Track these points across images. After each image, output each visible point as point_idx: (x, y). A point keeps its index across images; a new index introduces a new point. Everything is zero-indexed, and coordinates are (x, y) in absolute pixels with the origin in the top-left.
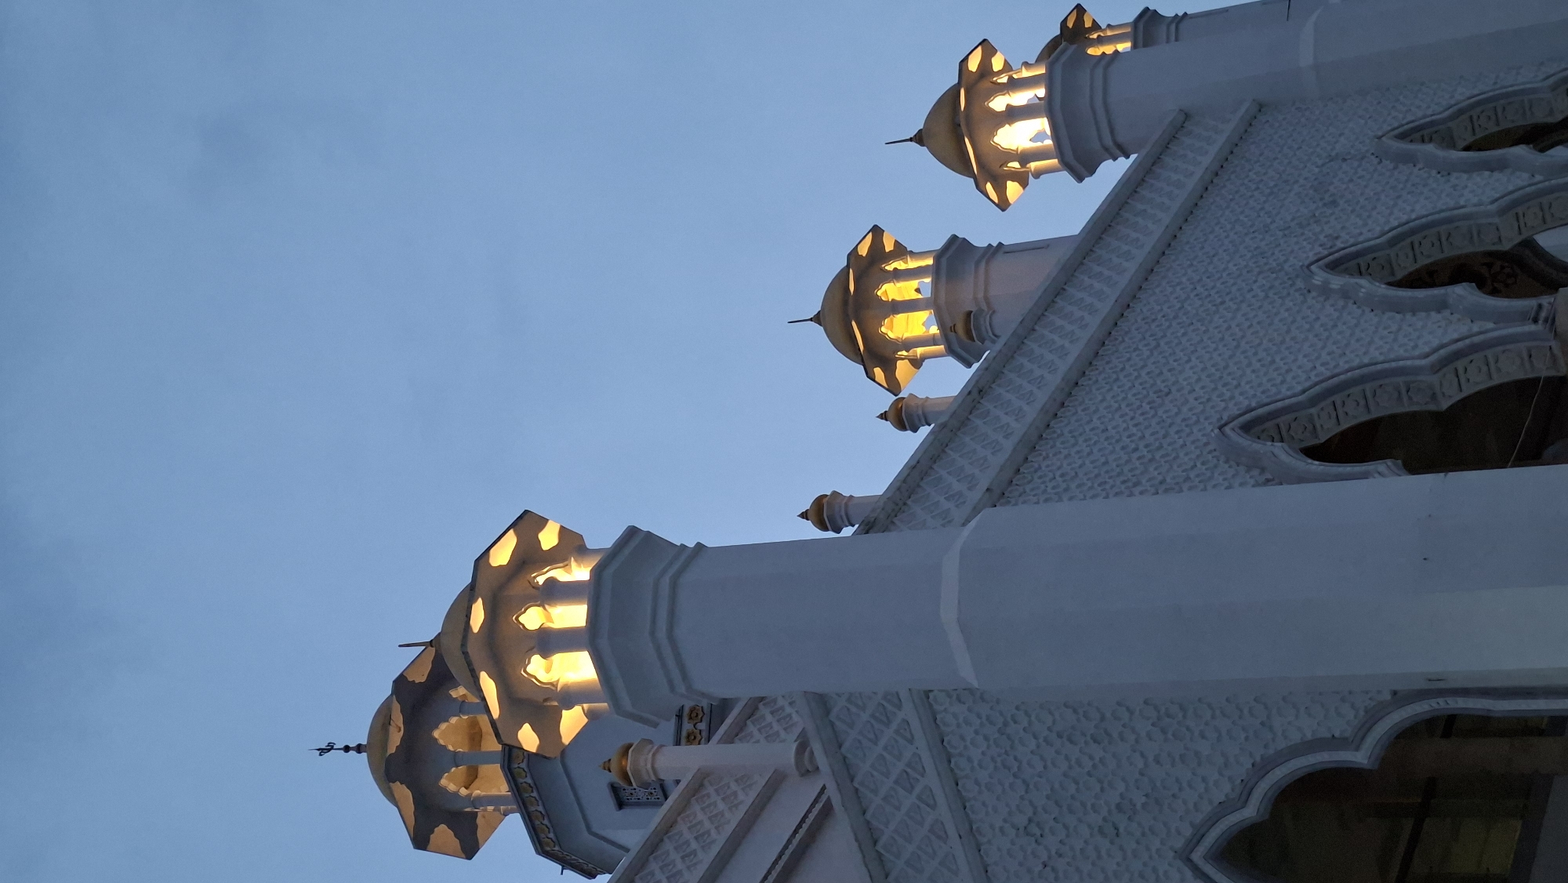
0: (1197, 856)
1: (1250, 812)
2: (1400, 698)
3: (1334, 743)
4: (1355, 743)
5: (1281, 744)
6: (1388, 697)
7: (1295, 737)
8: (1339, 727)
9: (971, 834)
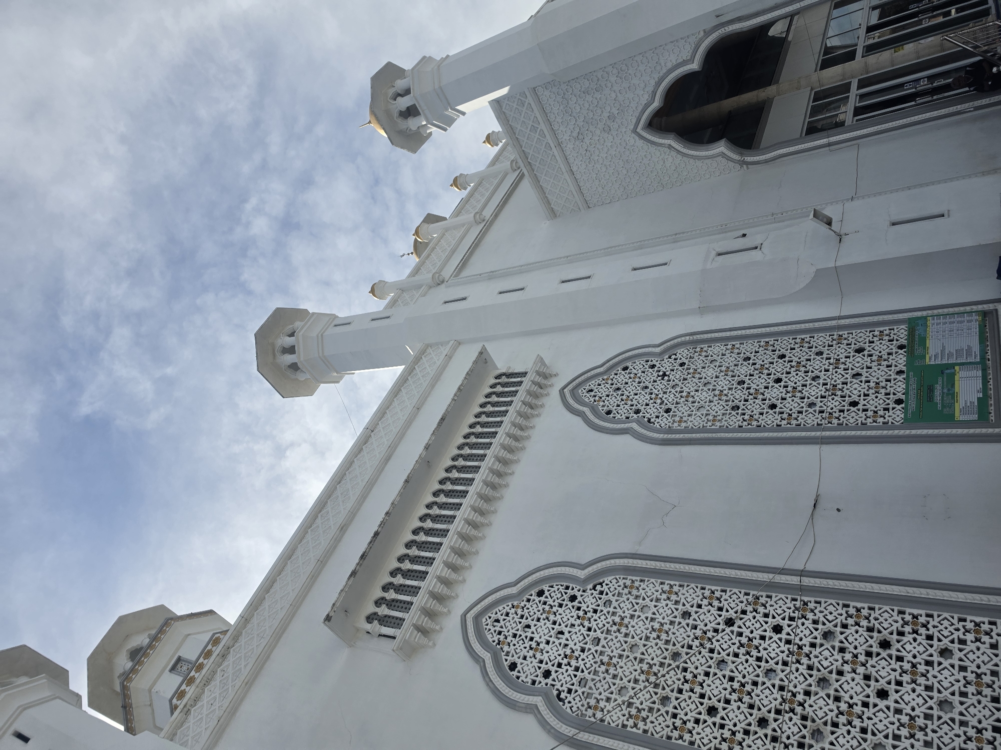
0: (638, 130)
1: (657, 104)
2: (707, 33)
3: (684, 63)
4: (692, 60)
5: (664, 71)
6: (702, 33)
7: (669, 65)
8: (686, 54)
9: (559, 145)
